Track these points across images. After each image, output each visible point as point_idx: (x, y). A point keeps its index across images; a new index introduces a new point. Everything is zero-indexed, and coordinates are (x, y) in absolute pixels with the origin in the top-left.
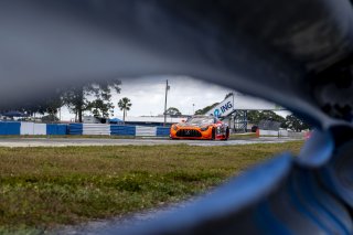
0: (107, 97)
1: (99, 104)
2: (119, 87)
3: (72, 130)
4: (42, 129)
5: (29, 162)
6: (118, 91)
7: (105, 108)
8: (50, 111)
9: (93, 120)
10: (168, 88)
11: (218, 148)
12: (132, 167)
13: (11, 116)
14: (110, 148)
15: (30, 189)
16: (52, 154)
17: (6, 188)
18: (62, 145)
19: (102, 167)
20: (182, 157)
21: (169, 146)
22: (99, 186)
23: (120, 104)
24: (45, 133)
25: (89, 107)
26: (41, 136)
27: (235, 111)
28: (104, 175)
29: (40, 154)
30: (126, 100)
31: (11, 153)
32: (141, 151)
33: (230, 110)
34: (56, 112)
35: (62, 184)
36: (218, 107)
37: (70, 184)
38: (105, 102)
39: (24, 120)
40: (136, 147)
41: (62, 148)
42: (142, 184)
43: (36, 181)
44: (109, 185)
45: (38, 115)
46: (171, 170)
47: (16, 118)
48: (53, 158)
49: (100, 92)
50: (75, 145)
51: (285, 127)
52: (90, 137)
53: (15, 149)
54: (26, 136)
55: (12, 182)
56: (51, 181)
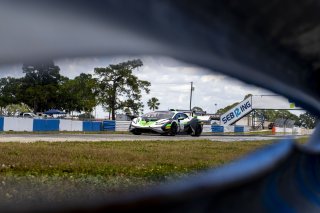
0: (137, 97)
1: (130, 103)
2: (149, 88)
3: (107, 127)
4: (78, 126)
5: (66, 155)
6: (148, 91)
7: (135, 107)
8: (86, 110)
9: (125, 117)
10: (192, 89)
11: (238, 143)
12: (159, 160)
13: (51, 114)
14: (140, 143)
15: (66, 178)
16: (87, 148)
17: (44, 178)
18: (97, 140)
19: (132, 159)
20: (205, 151)
21: (193, 142)
22: (128, 176)
23: (149, 103)
24: (81, 129)
25: (122, 106)
26: (78, 132)
27: (253, 110)
28: (134, 166)
29: (76, 148)
30: (154, 100)
31: (51, 147)
32: (169, 146)
33: (249, 109)
34: (91, 110)
35: (95, 175)
36: (238, 107)
37: (102, 174)
38: (136, 102)
39: (62, 118)
40: (163, 142)
41: (96, 143)
42: (167, 175)
43: (71, 171)
44: (138, 176)
45: (75, 113)
46: (194, 162)
47: (55, 116)
48: (88, 151)
49: (131, 93)
50: (108, 140)
51: (298, 124)
52: (122, 133)
53: (54, 144)
54: (65, 132)
55: (51, 173)
56: (85, 172)
